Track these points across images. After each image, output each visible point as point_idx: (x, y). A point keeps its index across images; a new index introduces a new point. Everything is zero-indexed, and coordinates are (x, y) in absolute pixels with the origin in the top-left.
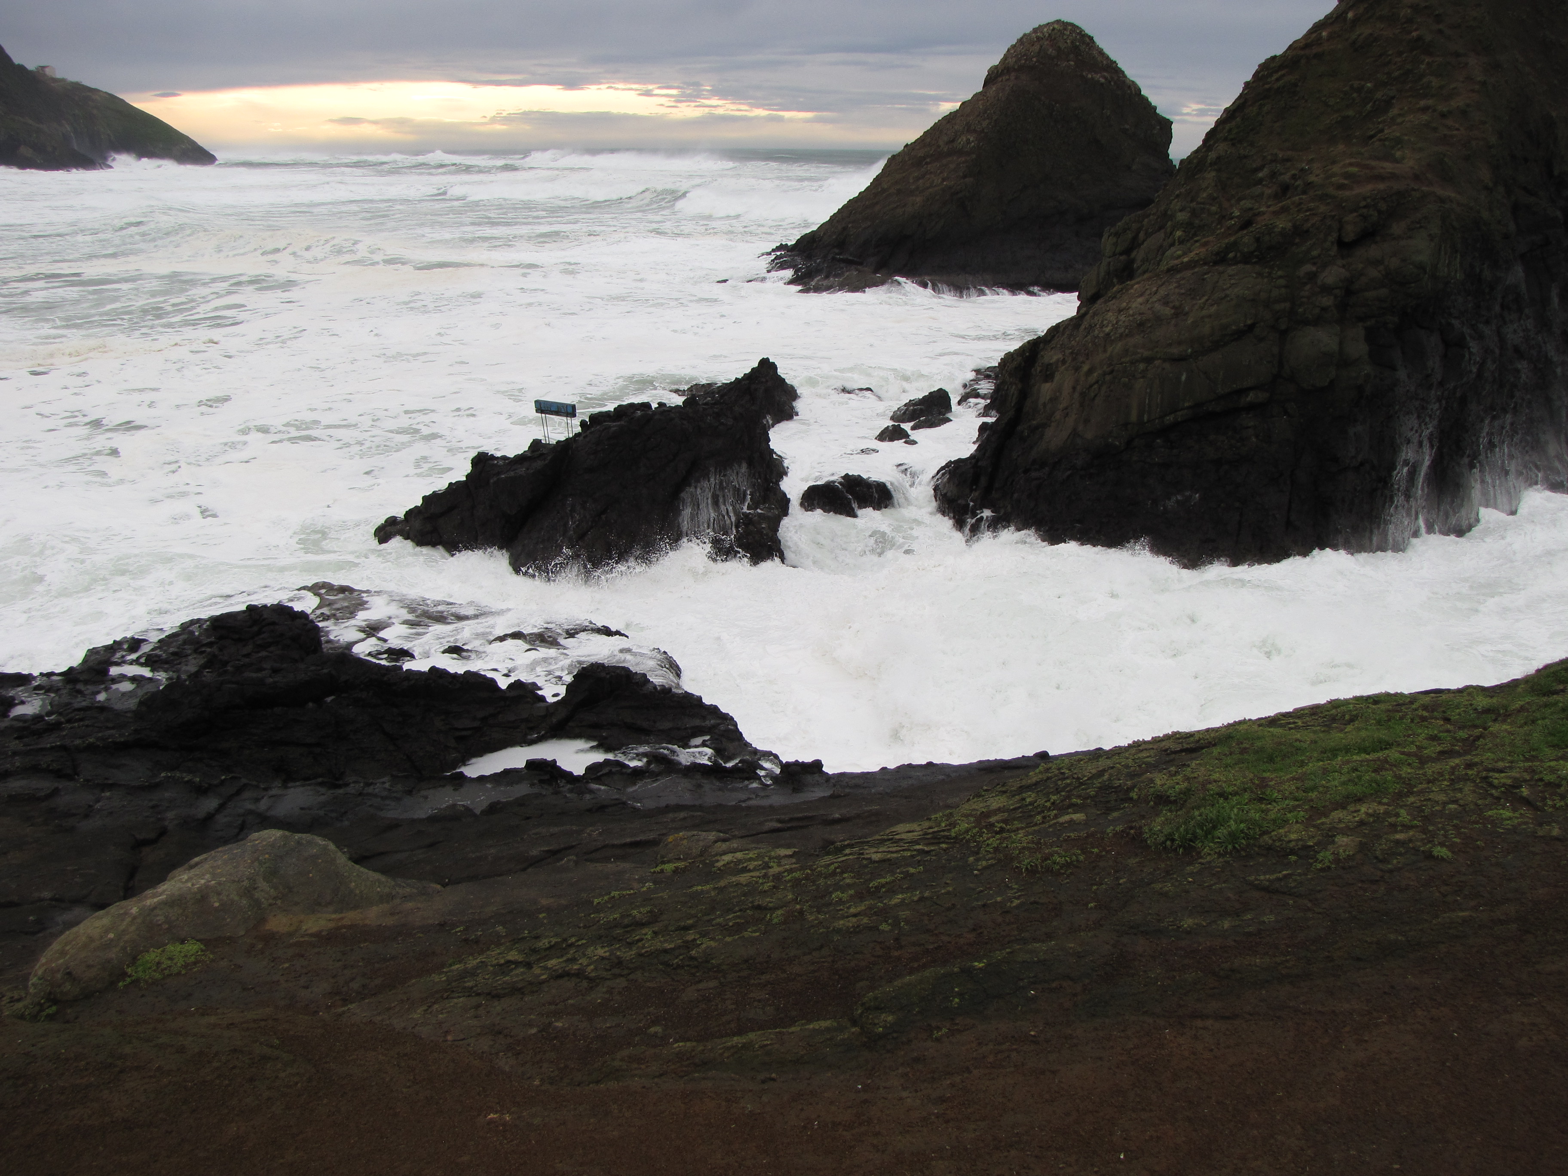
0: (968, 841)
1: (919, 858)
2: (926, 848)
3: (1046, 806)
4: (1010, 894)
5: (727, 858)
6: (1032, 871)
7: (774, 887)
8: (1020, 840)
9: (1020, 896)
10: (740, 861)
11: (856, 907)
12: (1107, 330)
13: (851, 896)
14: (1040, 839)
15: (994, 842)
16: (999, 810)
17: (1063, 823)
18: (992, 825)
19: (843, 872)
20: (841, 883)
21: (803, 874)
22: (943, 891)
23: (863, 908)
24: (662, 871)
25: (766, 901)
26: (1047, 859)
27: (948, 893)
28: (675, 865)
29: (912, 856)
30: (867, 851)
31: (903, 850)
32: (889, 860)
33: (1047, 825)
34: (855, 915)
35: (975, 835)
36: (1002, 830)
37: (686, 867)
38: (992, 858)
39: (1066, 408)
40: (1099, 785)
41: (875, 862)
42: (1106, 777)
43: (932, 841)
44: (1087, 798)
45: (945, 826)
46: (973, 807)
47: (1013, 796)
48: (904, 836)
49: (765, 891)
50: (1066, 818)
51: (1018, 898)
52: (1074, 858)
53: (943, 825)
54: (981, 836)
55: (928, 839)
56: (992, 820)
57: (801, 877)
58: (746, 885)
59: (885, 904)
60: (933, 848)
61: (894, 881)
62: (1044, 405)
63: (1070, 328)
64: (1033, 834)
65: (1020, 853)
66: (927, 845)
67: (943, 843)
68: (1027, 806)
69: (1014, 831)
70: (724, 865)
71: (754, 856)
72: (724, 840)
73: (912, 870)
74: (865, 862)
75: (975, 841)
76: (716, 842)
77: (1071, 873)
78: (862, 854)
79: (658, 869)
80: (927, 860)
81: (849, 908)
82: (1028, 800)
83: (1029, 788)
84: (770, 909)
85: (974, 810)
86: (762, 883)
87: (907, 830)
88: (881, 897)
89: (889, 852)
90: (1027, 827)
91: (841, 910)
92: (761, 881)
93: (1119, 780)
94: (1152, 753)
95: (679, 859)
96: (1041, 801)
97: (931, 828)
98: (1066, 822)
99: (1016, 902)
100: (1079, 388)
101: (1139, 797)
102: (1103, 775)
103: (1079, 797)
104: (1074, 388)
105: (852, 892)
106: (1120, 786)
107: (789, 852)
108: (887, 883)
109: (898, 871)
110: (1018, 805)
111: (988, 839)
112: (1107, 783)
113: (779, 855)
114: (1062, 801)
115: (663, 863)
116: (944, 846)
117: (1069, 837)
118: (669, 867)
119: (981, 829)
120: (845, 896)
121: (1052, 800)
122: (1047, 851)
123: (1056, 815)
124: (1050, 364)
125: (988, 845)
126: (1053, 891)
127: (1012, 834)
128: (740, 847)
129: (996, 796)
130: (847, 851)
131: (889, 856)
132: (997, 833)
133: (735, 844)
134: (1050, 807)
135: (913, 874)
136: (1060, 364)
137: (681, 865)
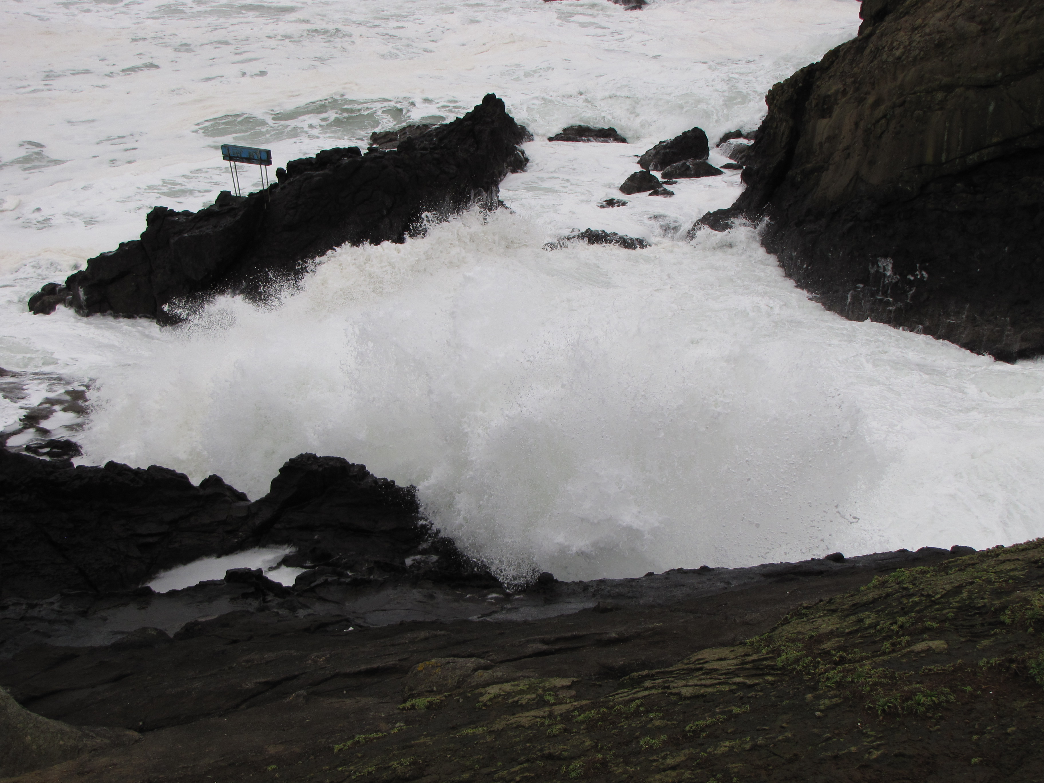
0: (799, 673)
1: (740, 693)
2: (749, 682)
3: (893, 630)
4: (866, 742)
5: (494, 690)
6: (890, 714)
7: (565, 730)
8: (867, 673)
9: (878, 745)
10: (508, 695)
11: (674, 757)
12: (898, 53)
13: (664, 742)
14: (894, 672)
15: (835, 674)
16: (832, 634)
17: (918, 653)
18: (827, 653)
19: (647, 712)
20: (649, 726)
21: (598, 714)
22: (780, 738)
23: (683, 758)
24: (413, 707)
25: (558, 749)
26: (908, 699)
27: (787, 740)
28: (429, 699)
29: (731, 691)
30: (675, 685)
31: (719, 684)
32: (703, 696)
33: (898, 654)
34: (673, 768)
35: (808, 666)
36: (842, 661)
37: (442, 701)
38: (835, 696)
39: (848, 148)
40: (957, 604)
41: (686, 698)
42: (965, 594)
43: (753, 672)
44: (944, 621)
45: (767, 653)
46: (799, 629)
47: (847, 616)
48: (716, 665)
49: (554, 736)
50: (920, 646)
51: (877, 748)
52: (943, 698)
53: (764, 651)
54: (815, 667)
55: (748, 669)
56: (827, 646)
57: (595, 717)
58: (529, 728)
59: (709, 753)
60: (757, 681)
61: (715, 724)
62: (821, 145)
63: (852, 51)
64: (883, 666)
65: (872, 690)
66: (748, 677)
67: (768, 674)
68: (866, 629)
69: (858, 661)
70: (490, 700)
71: (525, 688)
72: (486, 668)
73: (736, 710)
74: (673, 698)
75: (808, 673)
76: (475, 670)
77: (941, 718)
78: (668, 688)
79: (408, 704)
80: (751, 697)
81: (664, 758)
82: (867, 622)
83: (866, 606)
84: (565, 759)
85: (799, 633)
86: (549, 726)
87: (717, 656)
88: (702, 744)
89: (701, 685)
90: (873, 657)
91: (655, 761)
92: (547, 722)
93: (983, 598)
94: (1018, 564)
95: (432, 691)
96: (885, 624)
97: (747, 655)
98: (923, 651)
99: (876, 754)
100: (862, 125)
101: (1013, 622)
102: (961, 593)
103: (933, 619)
104: (857, 124)
105: (664, 737)
106: (984, 606)
107: (566, 682)
108: (707, 726)
109: (717, 710)
110: (854, 628)
111: (826, 671)
112: (967, 602)
113: (555, 687)
114: (913, 624)
115: (413, 696)
116: (770, 678)
117: (930, 670)
118: (421, 702)
119: (815, 658)
120: (656, 742)
121: (900, 623)
122: (906, 688)
123: (908, 641)
124: (829, 96)
125: (828, 679)
126: (920, 740)
127: (857, 665)
128: (505, 676)
129: (825, 615)
130: (648, 684)
131: (702, 691)
132: (837, 664)
133: (498, 673)
134: (898, 632)
135: (738, 714)
136: (839, 96)
137: (436, 699)
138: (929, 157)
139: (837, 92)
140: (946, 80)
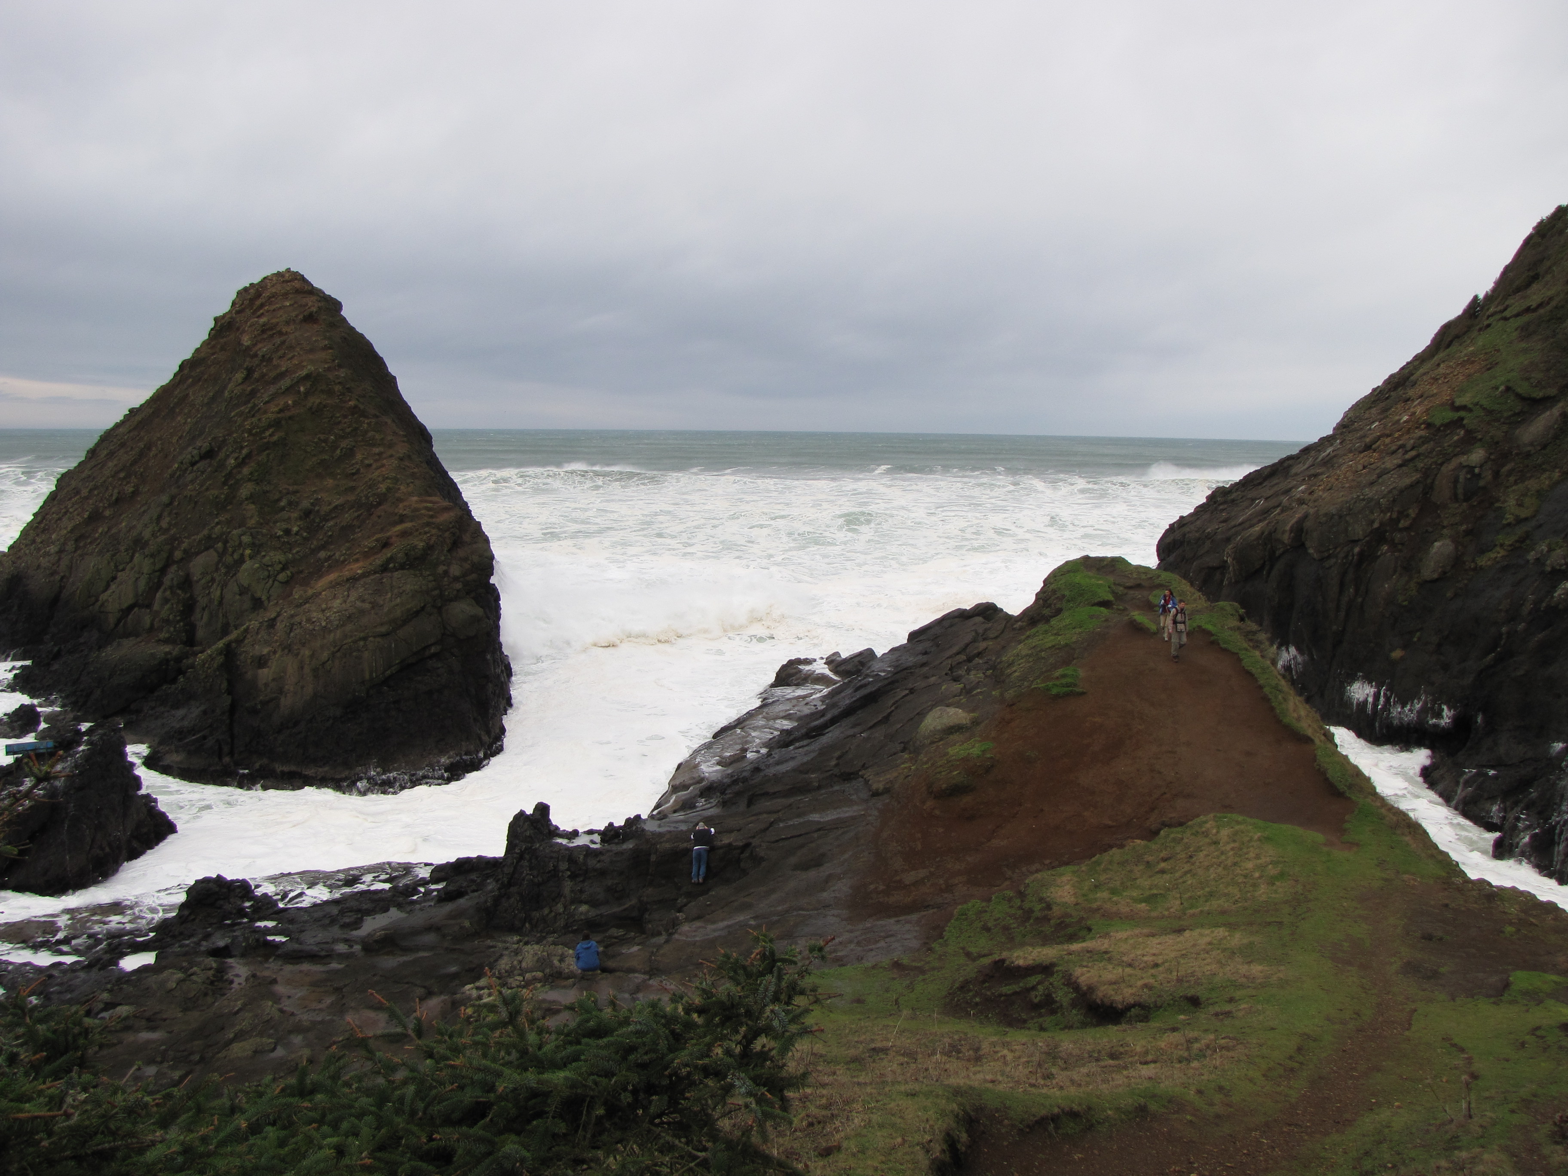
12: (324, 624)
39: (298, 682)
62: (268, 684)
100: (306, 666)
104: (301, 667)
124: (263, 656)
138: (367, 676)
139: (270, 651)
140: (362, 635)
